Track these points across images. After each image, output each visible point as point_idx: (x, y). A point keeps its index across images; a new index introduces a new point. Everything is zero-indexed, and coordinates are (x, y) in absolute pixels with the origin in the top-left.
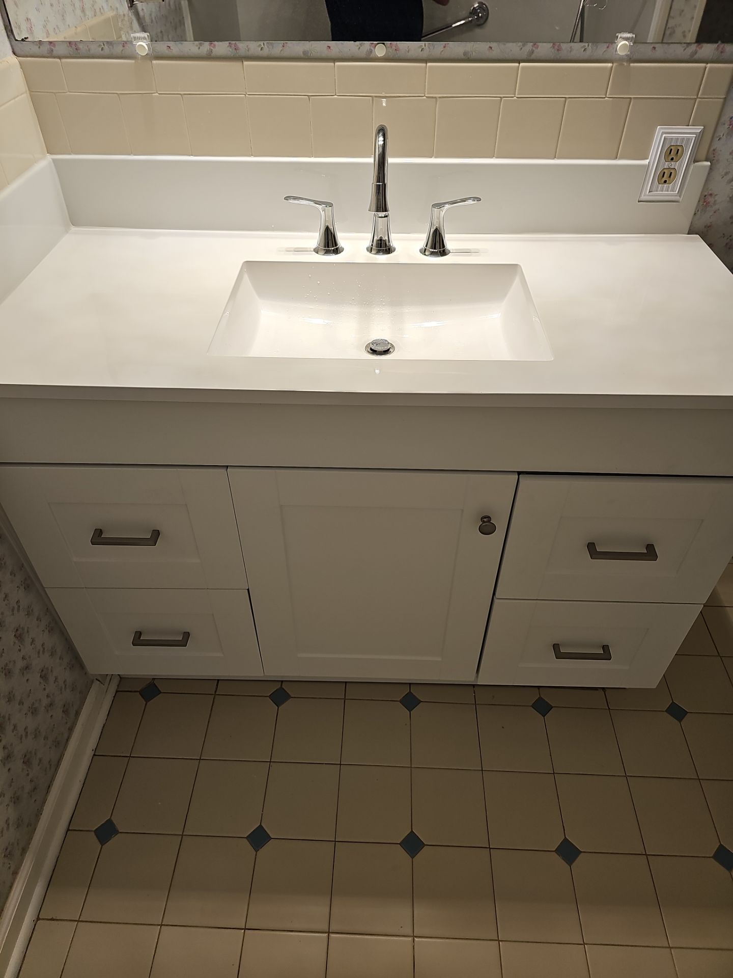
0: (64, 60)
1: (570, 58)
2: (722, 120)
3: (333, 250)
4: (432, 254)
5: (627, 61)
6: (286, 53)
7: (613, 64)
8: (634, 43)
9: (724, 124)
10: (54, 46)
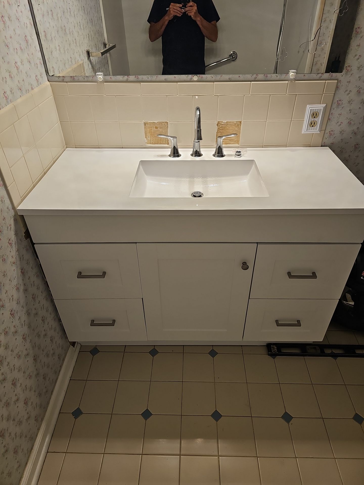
0: (68, 83)
1: (271, 80)
2: (334, 102)
3: (177, 155)
4: (218, 156)
5: (294, 80)
6: (158, 80)
7: (288, 81)
8: (296, 74)
9: (335, 103)
10: (65, 78)
